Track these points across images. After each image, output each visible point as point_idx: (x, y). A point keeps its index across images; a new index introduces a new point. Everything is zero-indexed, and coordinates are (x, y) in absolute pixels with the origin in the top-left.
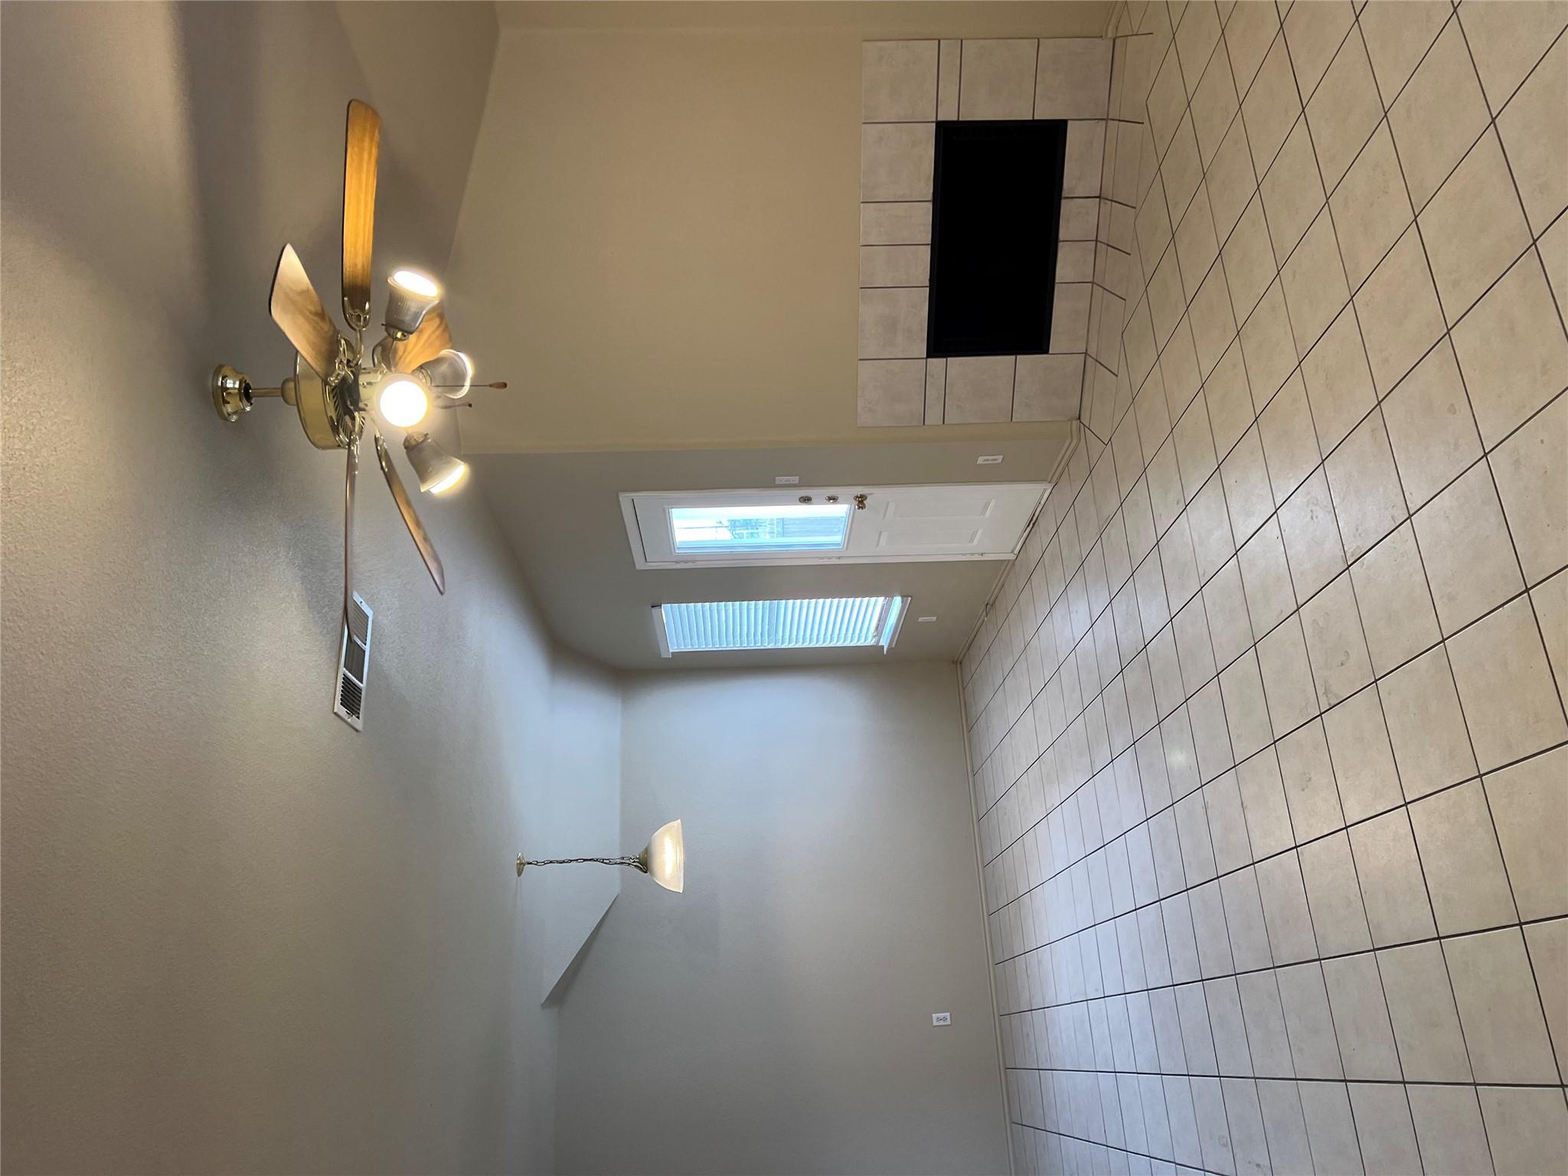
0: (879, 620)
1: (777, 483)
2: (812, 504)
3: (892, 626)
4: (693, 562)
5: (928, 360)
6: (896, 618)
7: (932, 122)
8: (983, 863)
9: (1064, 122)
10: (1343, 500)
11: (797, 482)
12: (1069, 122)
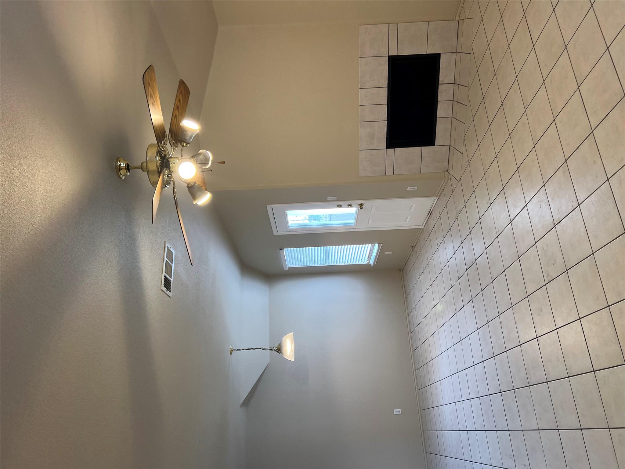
0: (369, 253)
1: (328, 199)
2: (342, 208)
3: (374, 256)
4: (296, 231)
5: (387, 149)
6: (376, 252)
7: (387, 56)
8: (413, 349)
9: (439, 55)
10: (553, 200)
11: (336, 199)
12: (441, 54)
